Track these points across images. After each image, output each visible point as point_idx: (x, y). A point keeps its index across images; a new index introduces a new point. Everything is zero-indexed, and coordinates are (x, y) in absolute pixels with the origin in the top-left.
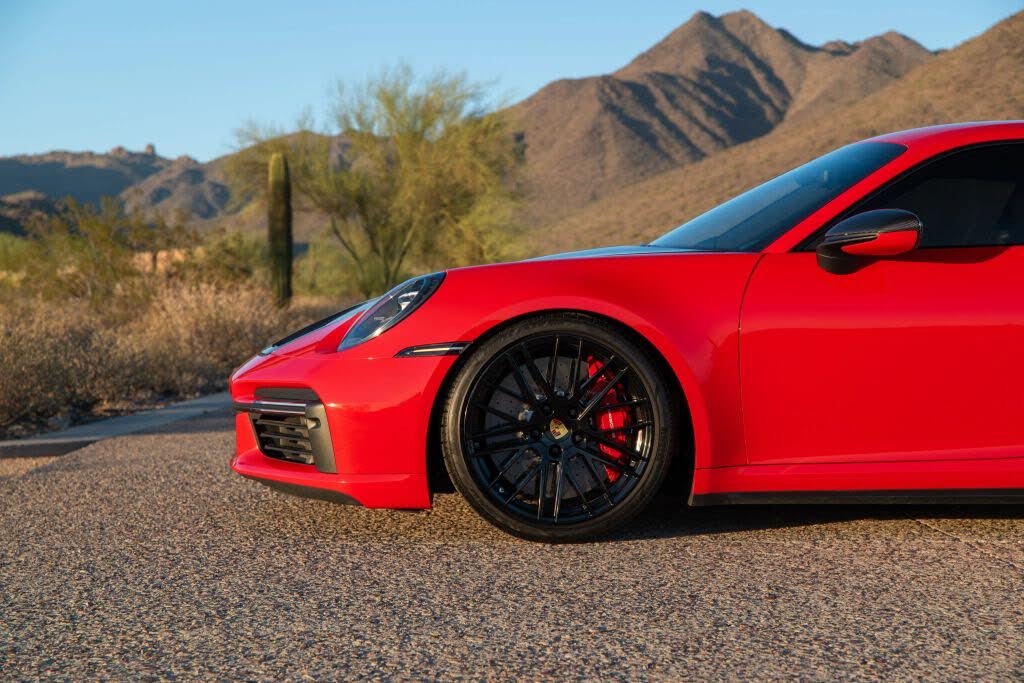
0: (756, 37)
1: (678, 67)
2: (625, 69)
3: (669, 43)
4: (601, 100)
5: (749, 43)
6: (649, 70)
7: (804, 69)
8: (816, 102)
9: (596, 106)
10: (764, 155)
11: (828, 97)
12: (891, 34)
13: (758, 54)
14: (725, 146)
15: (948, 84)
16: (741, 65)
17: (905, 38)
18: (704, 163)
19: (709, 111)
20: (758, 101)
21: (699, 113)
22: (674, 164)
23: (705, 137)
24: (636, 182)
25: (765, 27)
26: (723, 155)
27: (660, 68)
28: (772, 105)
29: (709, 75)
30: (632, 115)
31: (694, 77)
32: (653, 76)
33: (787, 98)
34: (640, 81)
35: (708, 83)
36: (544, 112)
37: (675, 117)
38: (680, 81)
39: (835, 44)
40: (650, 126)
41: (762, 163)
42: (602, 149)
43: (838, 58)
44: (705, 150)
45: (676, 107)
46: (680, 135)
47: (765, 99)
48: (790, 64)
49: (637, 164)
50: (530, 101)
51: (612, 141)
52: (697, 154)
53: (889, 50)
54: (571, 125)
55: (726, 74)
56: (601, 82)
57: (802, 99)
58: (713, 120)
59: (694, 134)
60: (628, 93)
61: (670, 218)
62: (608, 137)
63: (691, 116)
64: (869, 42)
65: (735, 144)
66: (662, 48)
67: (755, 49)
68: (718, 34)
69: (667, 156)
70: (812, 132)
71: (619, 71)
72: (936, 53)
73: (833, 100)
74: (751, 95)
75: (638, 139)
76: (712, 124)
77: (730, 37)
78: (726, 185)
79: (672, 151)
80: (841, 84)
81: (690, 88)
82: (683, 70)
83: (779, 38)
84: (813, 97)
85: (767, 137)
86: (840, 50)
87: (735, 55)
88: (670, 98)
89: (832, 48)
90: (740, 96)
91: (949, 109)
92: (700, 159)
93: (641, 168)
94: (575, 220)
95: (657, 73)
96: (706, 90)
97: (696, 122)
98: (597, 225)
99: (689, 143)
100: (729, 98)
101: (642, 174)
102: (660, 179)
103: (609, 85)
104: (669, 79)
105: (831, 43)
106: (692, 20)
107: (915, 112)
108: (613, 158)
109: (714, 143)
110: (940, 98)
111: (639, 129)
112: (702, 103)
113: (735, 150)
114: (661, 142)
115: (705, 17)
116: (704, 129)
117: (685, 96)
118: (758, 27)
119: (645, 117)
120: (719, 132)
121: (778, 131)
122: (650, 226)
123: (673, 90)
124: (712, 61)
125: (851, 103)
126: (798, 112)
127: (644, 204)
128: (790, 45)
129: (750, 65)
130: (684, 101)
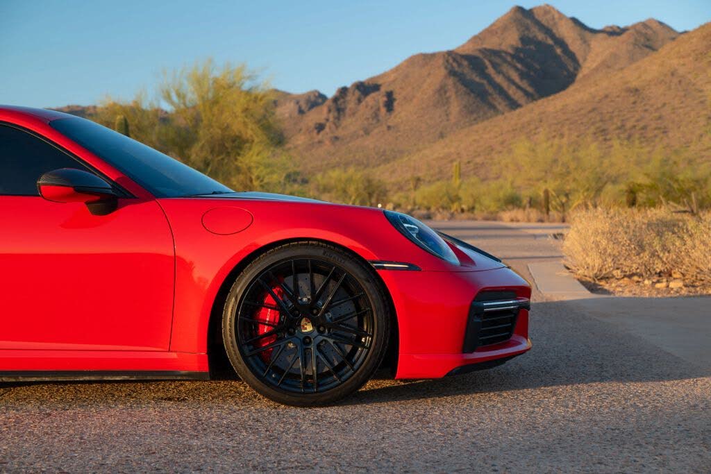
0: (555, 23)
1: (500, 45)
2: (463, 46)
3: (495, 28)
4: (446, 68)
5: (550, 27)
6: (479, 47)
7: (589, 45)
8: (596, 69)
9: (443, 72)
10: (559, 106)
11: (606, 65)
12: (651, 20)
13: (557, 36)
14: (534, 99)
15: (689, 55)
16: (545, 42)
17: (661, 23)
18: (518, 111)
19: (522, 75)
20: (557, 68)
21: (515, 76)
22: (497, 112)
23: (520, 93)
24: (471, 125)
25: (561, 16)
26: (531, 105)
27: (487, 46)
28: (567, 69)
29: (521, 50)
30: (468, 78)
32: (486, 52)
33: (577, 65)
34: (473, 54)
35: (522, 55)
36: (406, 76)
37: (499, 79)
38: (503, 54)
39: (611, 27)
40: (482, 85)
41: (557, 112)
42: (448, 101)
43: (613, 37)
44: (519, 102)
45: (499, 72)
46: (502, 92)
47: (564, 66)
48: (579, 42)
49: (472, 112)
50: (397, 69)
51: (453, 97)
52: (514, 105)
53: (649, 32)
54: (425, 86)
55: (534, 49)
56: (446, 56)
57: (587, 67)
58: (525, 81)
59: (512, 91)
60: (465, 63)
61: (492, 150)
63: (509, 78)
64: (634, 27)
65: (539, 98)
66: (490, 31)
67: (554, 31)
68: (529, 22)
69: (493, 107)
70: (593, 90)
71: (459, 48)
73: (609, 67)
75: (472, 95)
76: (524, 84)
77: (538, 23)
78: (532, 127)
79: (496, 103)
80: (615, 56)
82: (504, 47)
83: (571, 24)
84: (594, 65)
85: (563, 93)
86: (614, 32)
87: (541, 36)
88: (495, 66)
89: (611, 30)
90: (543, 63)
91: (689, 73)
92: (516, 109)
93: (475, 115)
94: (427, 152)
95: (485, 49)
96: (520, 60)
97: (514, 83)
98: (441, 155)
99: (507, 97)
100: (536, 65)
101: (475, 120)
102: (486, 123)
103: (453, 60)
104: (496, 53)
105: (608, 27)
106: (510, 12)
107: (665, 75)
108: (455, 108)
109: (526, 97)
110: (683, 65)
111: (473, 88)
112: (517, 69)
113: (540, 102)
114: (489, 98)
115: (520, 9)
116: (518, 87)
117: (506, 64)
118: (556, 16)
119: (478, 79)
120: (530, 89)
121: (571, 88)
122: (479, 155)
123: (498, 60)
124: (524, 40)
125: (621, 69)
126: (584, 76)
127: (475, 140)
128: (578, 28)
129: (552, 43)
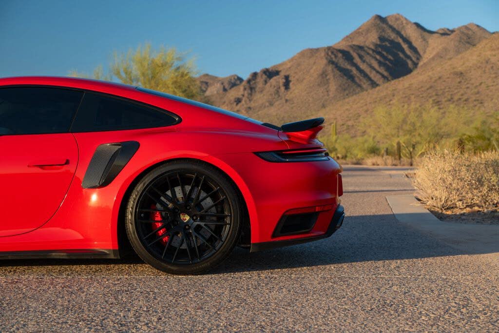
0: (403, 27)
1: (365, 42)
2: (339, 43)
3: (360, 30)
4: (326, 58)
5: (400, 30)
6: (350, 44)
7: (427, 42)
8: (433, 59)
9: (325, 61)
10: (407, 85)
11: (439, 56)
12: (470, 24)
13: (404, 35)
14: (388, 80)
16: (396, 40)
17: (478, 26)
18: (378, 88)
19: (380, 63)
20: (404, 58)
21: (375, 65)
22: (362, 89)
23: (379, 76)
24: (344, 99)
25: (408, 22)
26: (386, 85)
27: (355, 43)
28: (411, 60)
29: (379, 46)
30: (342, 66)
31: (373, 47)
32: (352, 47)
33: (419, 57)
34: (346, 49)
35: (380, 50)
36: (299, 65)
37: (363, 66)
38: (366, 49)
39: (443, 29)
40: (351, 71)
41: (405, 89)
42: (328, 82)
43: (444, 37)
44: (378, 83)
45: (364, 62)
46: (366, 75)
47: (409, 57)
48: (420, 40)
49: (345, 90)
50: (292, 60)
51: (332, 79)
52: (374, 84)
53: (470, 33)
54: (312, 71)
55: (389, 45)
56: (327, 50)
57: (426, 57)
58: (382, 68)
59: (373, 75)
60: (340, 55)
61: (359, 116)
62: (330, 76)
63: (371, 65)
64: (459, 29)
65: (392, 79)
66: (358, 33)
67: (403, 33)
68: (384, 26)
69: (359, 86)
70: (430, 74)
71: (335, 44)
72: (494, 33)
73: (441, 57)
74: (401, 55)
75: (345, 78)
76: (382, 70)
77: (391, 27)
78: (388, 99)
79: (362, 83)
80: (446, 49)
81: (371, 52)
82: (367, 44)
83: (414, 27)
84: (431, 56)
85: (409, 76)
86: (446, 33)
87: (393, 36)
88: (361, 57)
89: (441, 32)
90: (395, 55)
92: (375, 87)
93: (347, 92)
95: (354, 45)
96: (379, 53)
97: (373, 68)
99: (370, 79)
100: (390, 57)
101: (347, 95)
102: (355, 97)
103: (331, 51)
104: (361, 48)
105: (441, 29)
106: (372, 19)
107: (482, 63)
108: (333, 86)
109: (383, 79)
110: (495, 55)
111: (346, 73)
112: (377, 60)
113: (393, 82)
114: (357, 80)
115: (379, 17)
116: (378, 72)
117: (368, 56)
118: (404, 22)
119: (349, 67)
120: (386, 74)
121: (415, 72)
122: (350, 120)
123: (362, 53)
124: (382, 39)
125: (450, 59)
126: (425, 64)
127: (347, 109)
128: (420, 30)
129: (400, 41)
130: (368, 58)
